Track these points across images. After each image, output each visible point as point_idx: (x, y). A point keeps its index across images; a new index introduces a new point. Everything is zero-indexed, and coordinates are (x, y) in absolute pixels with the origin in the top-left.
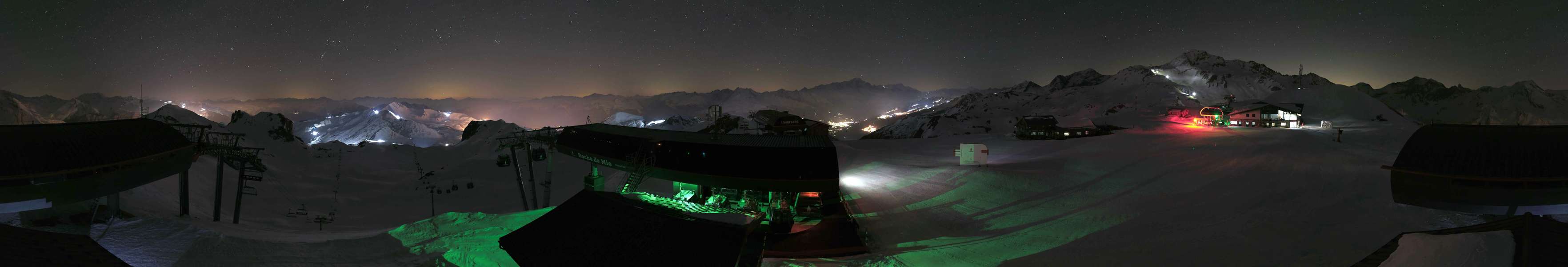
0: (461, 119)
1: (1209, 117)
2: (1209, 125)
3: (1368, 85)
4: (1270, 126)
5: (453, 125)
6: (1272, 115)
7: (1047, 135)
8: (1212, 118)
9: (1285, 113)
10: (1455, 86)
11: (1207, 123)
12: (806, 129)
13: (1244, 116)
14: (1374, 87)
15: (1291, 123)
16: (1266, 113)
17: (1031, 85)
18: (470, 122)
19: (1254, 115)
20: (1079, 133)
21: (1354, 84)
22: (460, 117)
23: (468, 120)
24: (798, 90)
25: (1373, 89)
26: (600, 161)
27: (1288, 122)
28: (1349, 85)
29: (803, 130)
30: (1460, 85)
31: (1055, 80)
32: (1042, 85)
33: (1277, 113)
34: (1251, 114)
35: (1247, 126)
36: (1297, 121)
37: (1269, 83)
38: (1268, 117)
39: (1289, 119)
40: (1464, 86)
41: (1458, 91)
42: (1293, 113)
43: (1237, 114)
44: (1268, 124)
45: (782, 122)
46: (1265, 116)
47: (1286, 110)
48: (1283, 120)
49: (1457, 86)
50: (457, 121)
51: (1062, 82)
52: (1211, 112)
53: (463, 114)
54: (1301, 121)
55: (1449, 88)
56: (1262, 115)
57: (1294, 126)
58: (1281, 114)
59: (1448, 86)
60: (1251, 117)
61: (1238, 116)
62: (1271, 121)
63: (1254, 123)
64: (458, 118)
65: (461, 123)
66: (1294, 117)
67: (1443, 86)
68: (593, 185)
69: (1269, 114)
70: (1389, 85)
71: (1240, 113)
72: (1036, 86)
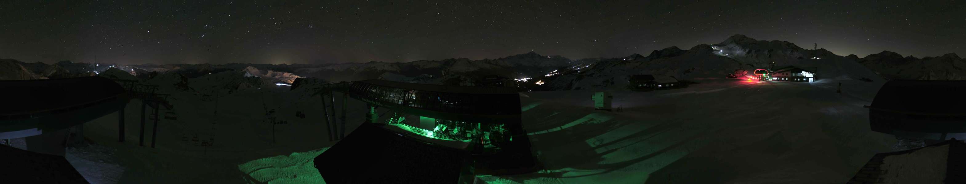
0: (291, 76)
1: (760, 75)
2: (759, 80)
3: (856, 56)
4: (797, 81)
5: (286, 80)
6: (798, 74)
7: (648, 86)
8: (761, 76)
9: (806, 72)
10: (909, 57)
11: (758, 79)
12: (501, 83)
13: (781, 75)
14: (859, 57)
15: (810, 79)
16: (794, 73)
17: (639, 56)
18: (296, 78)
19: (787, 74)
20: (667, 85)
21: (848, 55)
22: (290, 75)
23: (295, 77)
24: (496, 59)
25: (858, 58)
26: (376, 103)
27: (808, 78)
28: (844, 56)
29: (499, 84)
30: (911, 56)
31: (653, 53)
32: (645, 56)
33: (801, 73)
34: (785, 73)
35: (783, 80)
36: (813, 77)
37: (797, 54)
38: (796, 75)
39: (808, 77)
40: (914, 56)
41: (911, 59)
42: (811, 73)
43: (777, 73)
44: (795, 79)
45: (487, 79)
46: (794, 75)
47: (806, 71)
48: (805, 77)
49: (910, 56)
50: (288, 78)
51: (657, 54)
52: (762, 72)
53: (292, 74)
54: (815, 78)
55: (905, 57)
56: (792, 74)
57: (811, 80)
58: (804, 73)
59: (904, 56)
60: (785, 75)
61: (777, 75)
62: (797, 77)
63: (787, 79)
64: (288, 76)
65: (291, 79)
66: (811, 75)
67: (901, 56)
68: (371, 119)
69: (796, 73)
70: (868, 56)
71: (779, 73)
72: (641, 57)
